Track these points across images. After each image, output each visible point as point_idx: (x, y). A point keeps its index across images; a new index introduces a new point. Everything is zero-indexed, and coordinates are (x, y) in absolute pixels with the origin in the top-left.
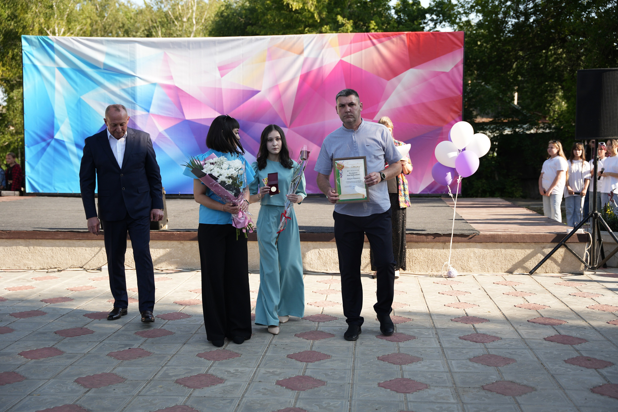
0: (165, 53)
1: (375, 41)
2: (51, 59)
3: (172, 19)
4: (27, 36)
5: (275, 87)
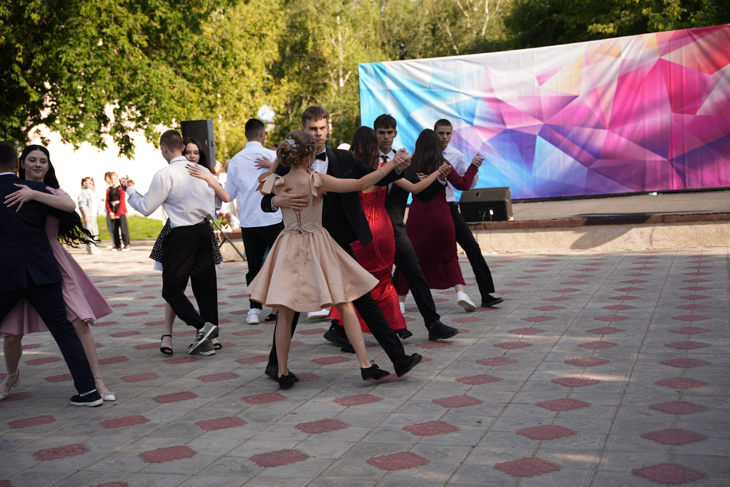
0: (486, 68)
1: (695, 36)
2: (383, 83)
3: (460, 10)
4: (363, 64)
5: (593, 91)
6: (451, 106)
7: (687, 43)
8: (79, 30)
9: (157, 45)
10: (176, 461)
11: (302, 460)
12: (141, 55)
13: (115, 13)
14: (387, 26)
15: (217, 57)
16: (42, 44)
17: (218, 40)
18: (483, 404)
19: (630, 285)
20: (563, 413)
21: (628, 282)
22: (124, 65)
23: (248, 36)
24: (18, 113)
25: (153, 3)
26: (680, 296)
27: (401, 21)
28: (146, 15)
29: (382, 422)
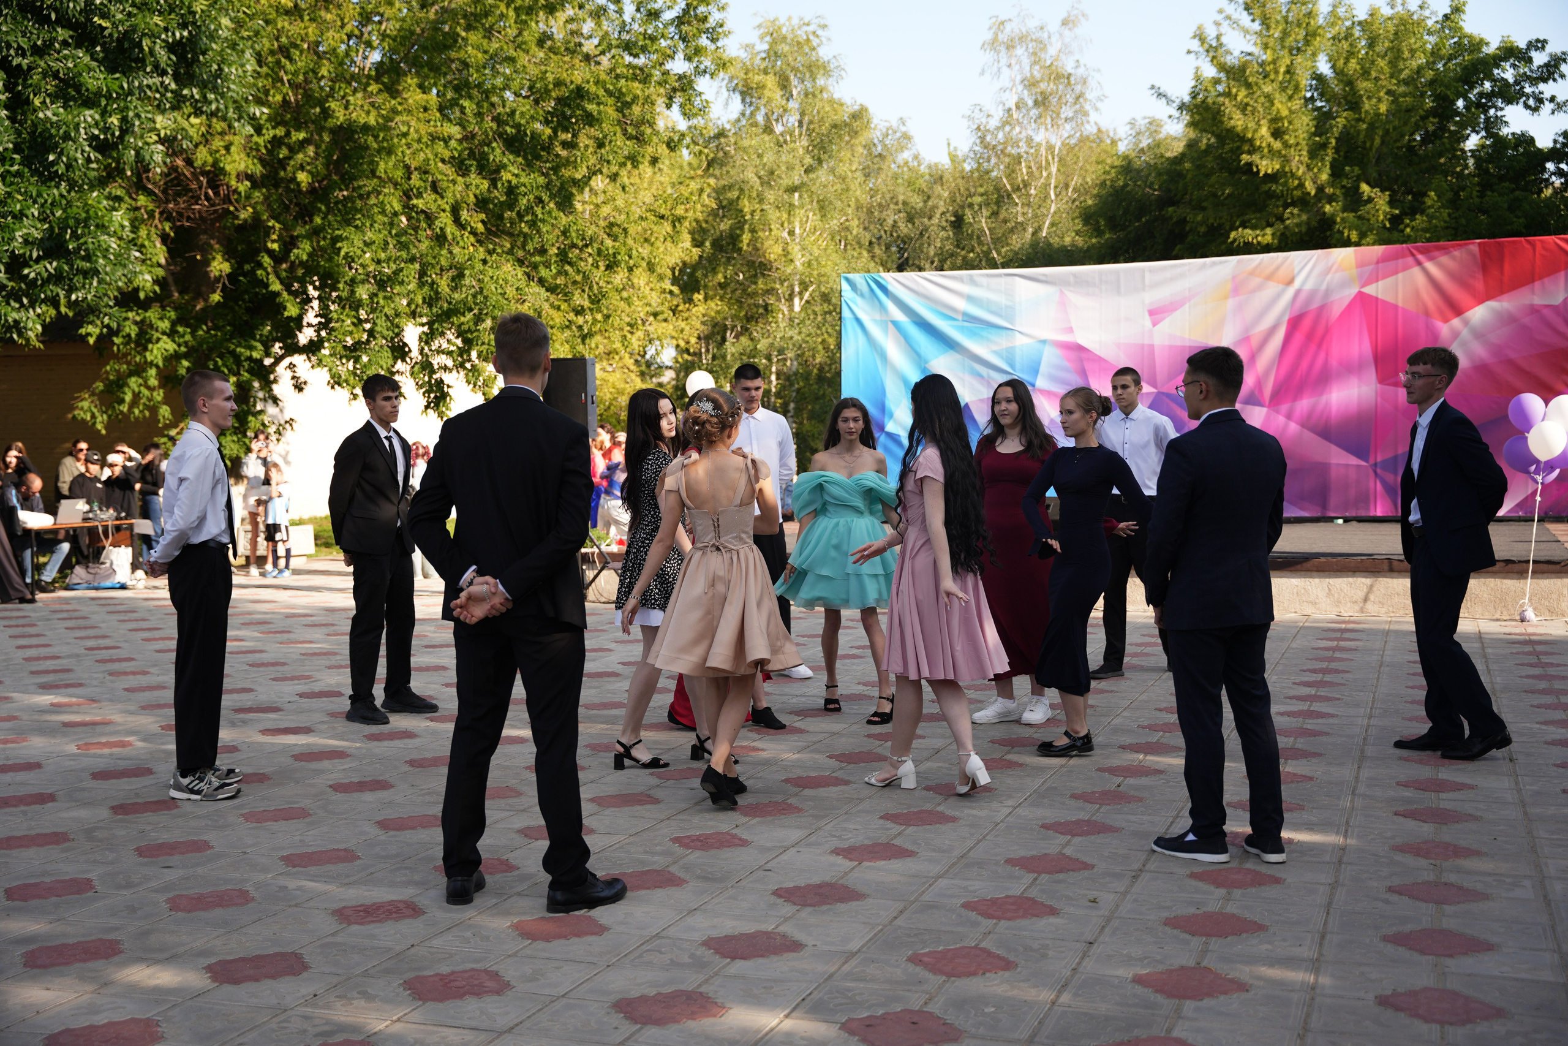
0: (1062, 292)
1: (1420, 257)
2: (882, 307)
3: (1007, 191)
4: (849, 275)
5: (1246, 339)
6: (996, 353)
7: (1406, 268)
8: (373, 201)
9: (498, 229)
10: (575, 940)
11: (793, 951)
12: (472, 245)
13: (433, 175)
14: (876, 214)
15: (599, 252)
16: (311, 221)
17: (602, 223)
18: (1095, 870)
19: (1319, 677)
20: (1237, 893)
21: (1315, 671)
22: (443, 262)
23: (653, 218)
24: (261, 335)
25: (497, 160)
26: (1410, 699)
27: (901, 206)
28: (484, 178)
29: (923, 892)
